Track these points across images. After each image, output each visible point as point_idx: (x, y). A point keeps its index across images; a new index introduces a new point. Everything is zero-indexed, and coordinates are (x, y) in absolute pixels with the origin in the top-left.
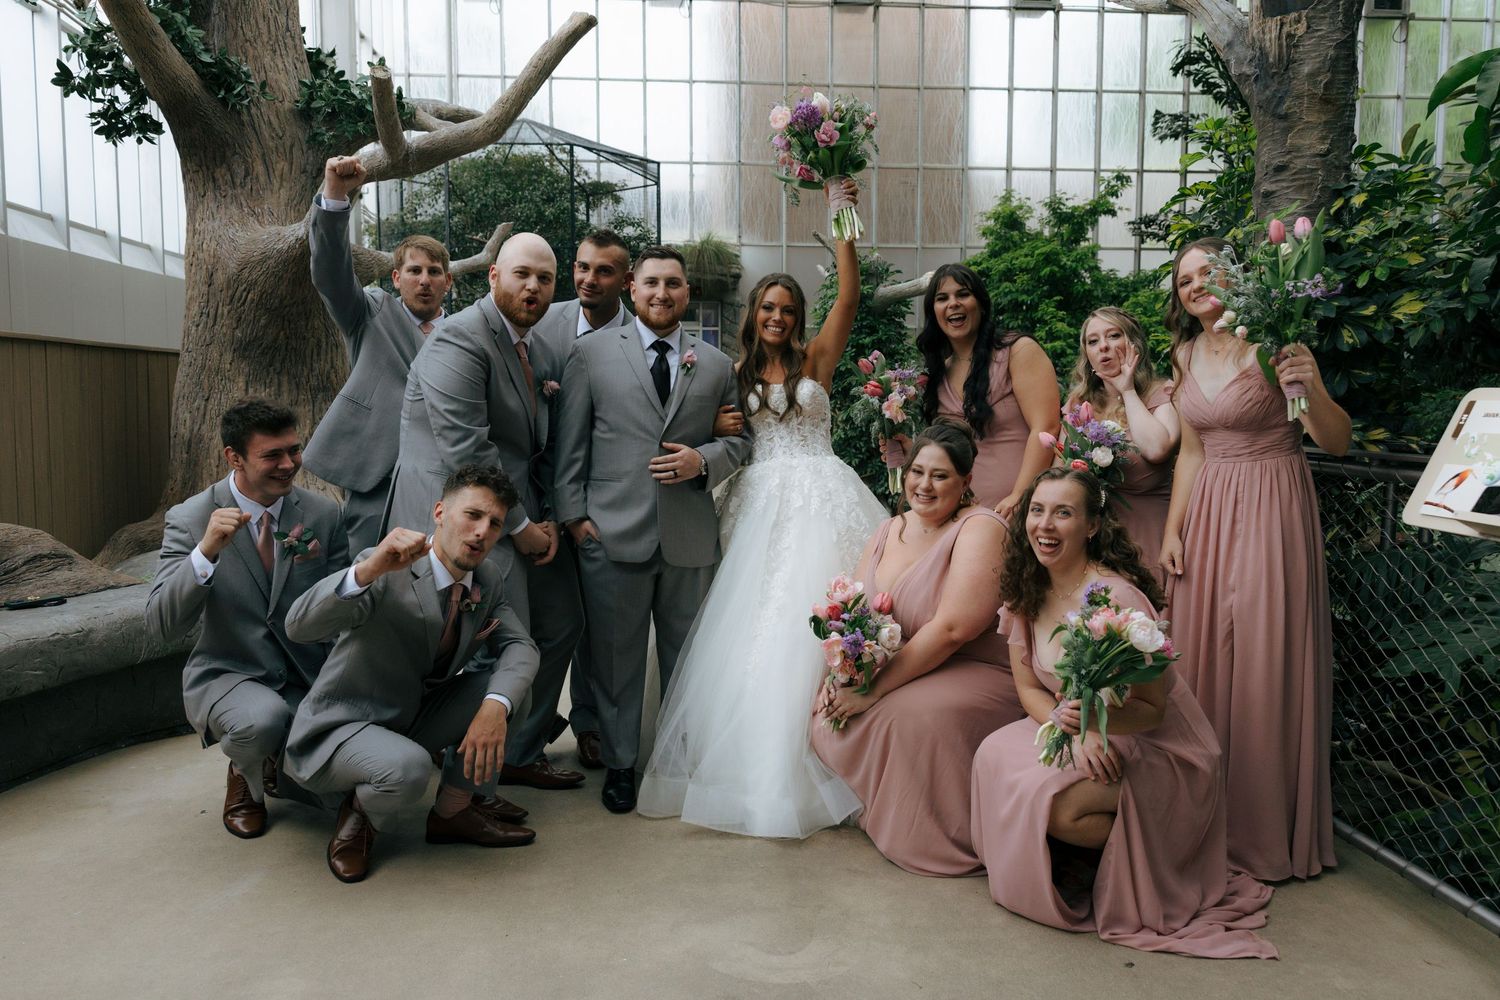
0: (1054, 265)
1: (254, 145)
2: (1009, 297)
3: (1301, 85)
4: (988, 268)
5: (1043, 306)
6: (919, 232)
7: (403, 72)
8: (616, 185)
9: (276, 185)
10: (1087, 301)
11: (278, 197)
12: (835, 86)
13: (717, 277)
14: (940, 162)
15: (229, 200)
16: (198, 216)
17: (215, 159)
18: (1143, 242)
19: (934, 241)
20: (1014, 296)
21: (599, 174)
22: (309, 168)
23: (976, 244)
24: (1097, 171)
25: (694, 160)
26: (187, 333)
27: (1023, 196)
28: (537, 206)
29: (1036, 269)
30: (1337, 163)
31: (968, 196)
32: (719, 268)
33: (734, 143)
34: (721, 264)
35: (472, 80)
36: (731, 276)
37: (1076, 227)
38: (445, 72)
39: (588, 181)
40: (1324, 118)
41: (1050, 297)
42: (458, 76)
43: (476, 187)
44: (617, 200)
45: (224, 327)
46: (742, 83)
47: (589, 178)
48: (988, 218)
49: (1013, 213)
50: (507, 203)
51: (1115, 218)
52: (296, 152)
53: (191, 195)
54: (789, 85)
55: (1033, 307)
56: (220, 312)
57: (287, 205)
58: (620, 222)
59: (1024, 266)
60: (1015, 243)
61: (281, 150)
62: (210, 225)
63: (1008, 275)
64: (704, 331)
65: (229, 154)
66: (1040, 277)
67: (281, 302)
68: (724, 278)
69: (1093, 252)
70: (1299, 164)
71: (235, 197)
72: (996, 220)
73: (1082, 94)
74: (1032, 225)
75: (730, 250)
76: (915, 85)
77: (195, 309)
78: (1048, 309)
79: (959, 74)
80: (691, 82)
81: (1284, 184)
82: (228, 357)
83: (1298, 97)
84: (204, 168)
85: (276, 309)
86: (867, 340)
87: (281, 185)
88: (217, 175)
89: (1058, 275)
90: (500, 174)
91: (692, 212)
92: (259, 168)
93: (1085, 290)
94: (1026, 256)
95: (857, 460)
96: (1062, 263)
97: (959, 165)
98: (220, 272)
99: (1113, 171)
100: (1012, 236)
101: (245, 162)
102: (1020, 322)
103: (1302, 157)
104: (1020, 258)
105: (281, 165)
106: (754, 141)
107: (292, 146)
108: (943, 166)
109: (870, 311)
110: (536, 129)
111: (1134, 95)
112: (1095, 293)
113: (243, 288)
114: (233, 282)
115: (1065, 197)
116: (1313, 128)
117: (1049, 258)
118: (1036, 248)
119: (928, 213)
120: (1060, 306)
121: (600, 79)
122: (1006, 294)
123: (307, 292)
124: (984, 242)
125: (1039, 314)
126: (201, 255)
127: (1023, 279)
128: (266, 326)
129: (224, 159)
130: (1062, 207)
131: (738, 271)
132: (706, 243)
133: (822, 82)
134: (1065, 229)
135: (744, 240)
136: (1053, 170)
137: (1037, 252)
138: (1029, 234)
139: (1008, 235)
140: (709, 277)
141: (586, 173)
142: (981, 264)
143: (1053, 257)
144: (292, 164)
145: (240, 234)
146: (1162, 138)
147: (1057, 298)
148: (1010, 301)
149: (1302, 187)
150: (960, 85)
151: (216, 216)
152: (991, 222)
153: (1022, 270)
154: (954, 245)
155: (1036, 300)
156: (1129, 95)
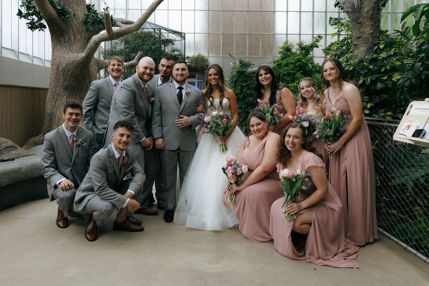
0: (300, 62)
1: (71, 31)
2: (287, 71)
3: (364, 14)
4: (281, 63)
5: (297, 74)
6: (260, 52)
7: (113, 8)
8: (173, 40)
9: (77, 42)
10: (310, 72)
11: (77, 45)
12: (236, 11)
13: (202, 66)
14: (267, 32)
15: (64, 46)
16: (55, 51)
17: (60, 35)
18: (326, 55)
19: (265, 55)
20: (289, 71)
21: (168, 36)
22: (86, 37)
23: (277, 56)
24: (313, 35)
25: (195, 32)
26: (51, 84)
27: (291, 42)
28: (150, 46)
29: (295, 63)
30: (375, 36)
31: (275, 42)
32: (202, 63)
33: (207, 27)
34: (202, 62)
35: (133, 10)
36: (206, 66)
37: (307, 51)
38: (125, 8)
39: (165, 39)
40: (371, 23)
41: (299, 71)
42: (129, 9)
43: (133, 41)
44: (173, 44)
45: (61, 82)
46: (210, 10)
47: (165, 38)
48: (281, 49)
49: (288, 47)
50: (142, 45)
51: (318, 48)
52: (83, 33)
53: (53, 45)
54: (223, 11)
55: (294, 74)
56: (60, 77)
57: (80, 48)
58: (174, 51)
59: (291, 62)
60: (289, 56)
61: (78, 32)
62: (58, 53)
63: (287, 65)
64: (198, 81)
65: (64, 34)
66: (296, 66)
67: (77, 75)
68: (204, 66)
69: (312, 58)
70: (364, 36)
71: (65, 46)
72: (283, 49)
73: (308, 13)
74: (294, 50)
75: (206, 58)
76: (259, 11)
77: (53, 77)
78: (299, 75)
79: (272, 7)
80: (195, 10)
81: (360, 42)
82: (62, 90)
83: (364, 18)
84: (57, 38)
85: (76, 77)
86: (245, 84)
87: (78, 42)
88: (61, 40)
89: (302, 65)
90: (140, 37)
91: (194, 47)
92: (72, 38)
93: (309, 69)
94: (292, 59)
95: (241, 119)
96: (303, 62)
97: (272, 33)
98: (60, 67)
99: (317, 35)
100: (288, 54)
101: (69, 36)
102: (290, 79)
103: (366, 34)
104: (290, 60)
105: (78, 37)
106: (213, 27)
107: (81, 31)
108: (268, 33)
109: (245, 76)
110: (150, 24)
111: (323, 13)
112: (313, 70)
113: (67, 71)
114: (64, 69)
115: (303, 42)
116: (368, 26)
117: (299, 60)
118: (295, 57)
119: (263, 47)
120: (302, 74)
121: (169, 10)
122: (286, 71)
123: (84, 72)
124: (280, 55)
125: (296, 76)
126: (55, 62)
127: (291, 66)
128: (73, 82)
129: (63, 35)
130: (302, 45)
131: (208, 64)
132: (199, 56)
133: (232, 10)
134: (303, 51)
135: (210, 55)
136: (300, 35)
137: (295, 58)
138: (293, 53)
139: (287, 53)
140: (199, 66)
141: (164, 36)
142: (279, 62)
143: (300, 60)
144: (81, 36)
145: (67, 56)
146: (332, 25)
147: (301, 72)
148: (287, 73)
149: (365, 43)
150: (272, 10)
151: (60, 51)
152: (282, 50)
153: (291, 64)
154: (271, 56)
155: (295, 72)
156: (322, 13)
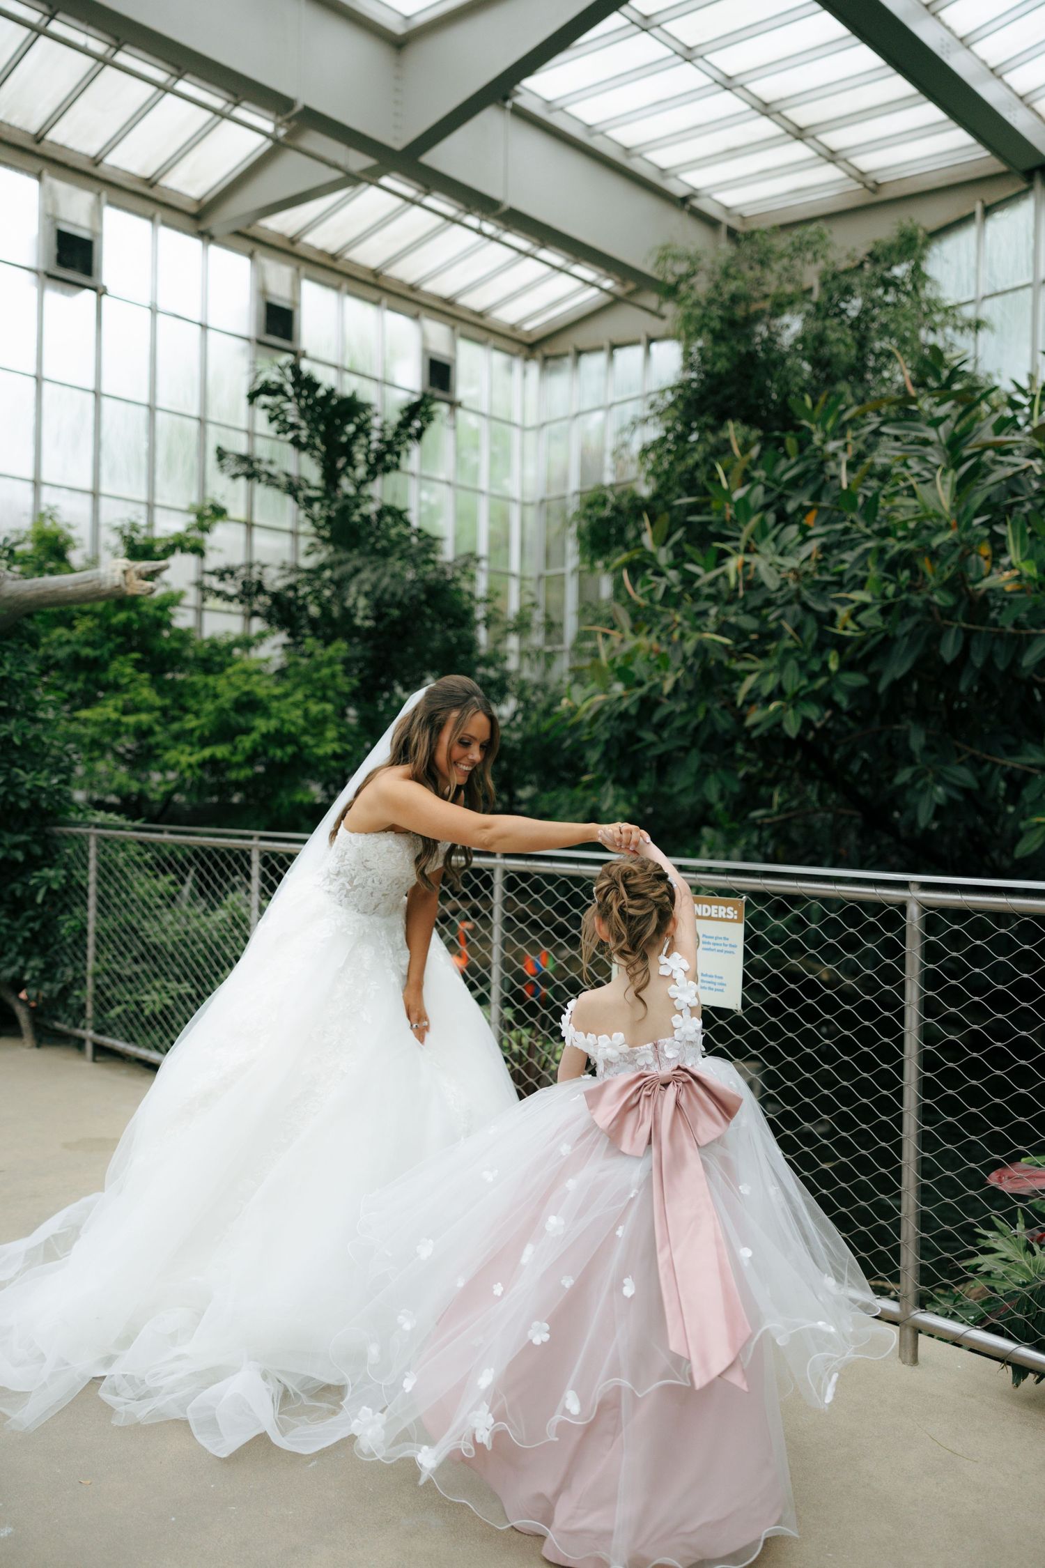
0: (130, 610)
2: (67, 650)
5: (115, 665)
18: (204, 600)
20: (77, 647)
41: (125, 652)
66: (110, 626)
69: (167, 602)
73: (131, 405)
78: (121, 668)
89: (137, 625)
111: (190, 420)
122: (61, 645)
125: (110, 676)
127: (84, 625)
130: (134, 536)
136: (95, 494)
146: (235, 477)
147: (136, 655)
148: (69, 655)
155: (106, 655)
156: (184, 418)
